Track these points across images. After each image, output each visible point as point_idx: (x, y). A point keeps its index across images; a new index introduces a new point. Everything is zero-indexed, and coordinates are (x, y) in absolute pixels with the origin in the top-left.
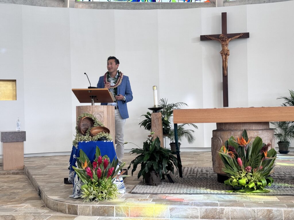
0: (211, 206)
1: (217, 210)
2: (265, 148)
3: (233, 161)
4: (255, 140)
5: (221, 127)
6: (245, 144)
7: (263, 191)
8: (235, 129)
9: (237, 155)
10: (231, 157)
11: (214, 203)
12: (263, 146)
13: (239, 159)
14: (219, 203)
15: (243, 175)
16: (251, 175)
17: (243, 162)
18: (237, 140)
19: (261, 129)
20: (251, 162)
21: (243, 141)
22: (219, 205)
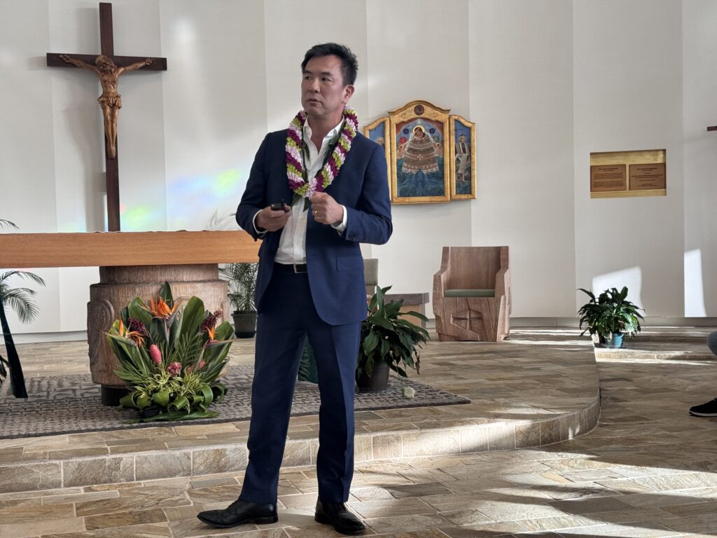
0: (91, 455)
1: (105, 462)
2: (210, 321)
3: (140, 354)
4: (189, 304)
5: (111, 276)
6: (167, 314)
7: (206, 414)
8: (144, 280)
9: (149, 338)
10: (136, 345)
11: (97, 449)
12: (204, 318)
13: (155, 348)
14: (109, 447)
15: (163, 382)
16: (179, 381)
17: (163, 353)
18: (150, 304)
19: (200, 279)
20: (181, 353)
21: (162, 306)
22: (109, 451)
